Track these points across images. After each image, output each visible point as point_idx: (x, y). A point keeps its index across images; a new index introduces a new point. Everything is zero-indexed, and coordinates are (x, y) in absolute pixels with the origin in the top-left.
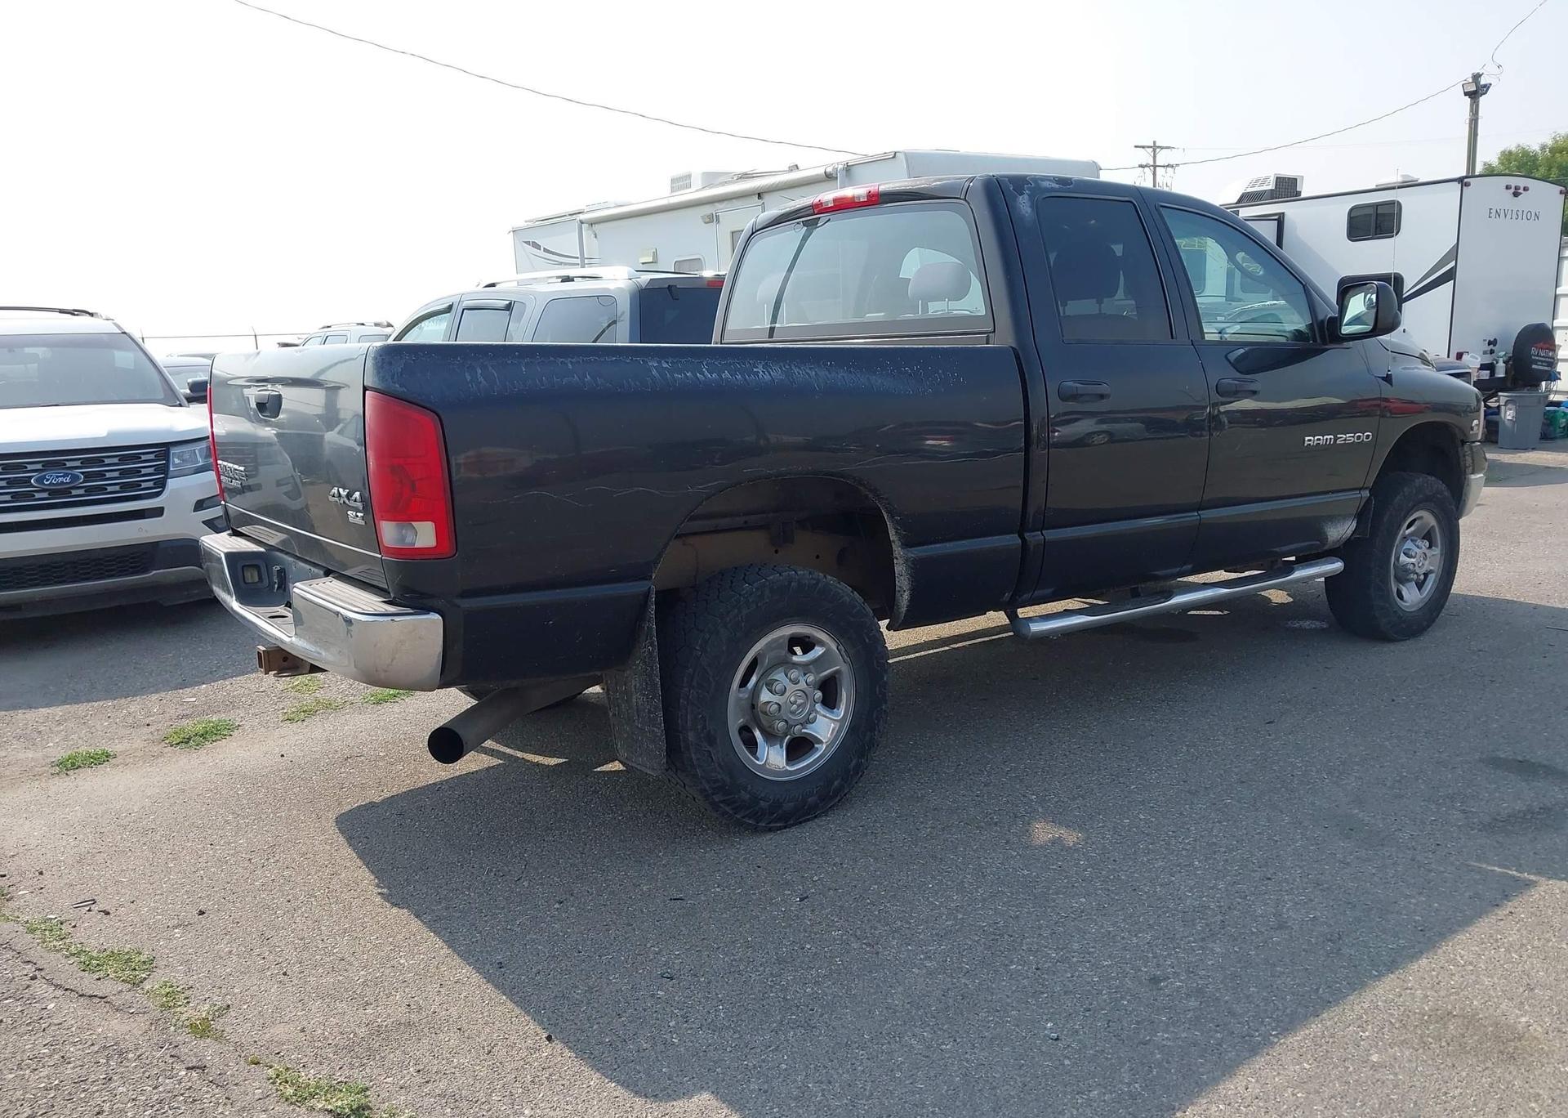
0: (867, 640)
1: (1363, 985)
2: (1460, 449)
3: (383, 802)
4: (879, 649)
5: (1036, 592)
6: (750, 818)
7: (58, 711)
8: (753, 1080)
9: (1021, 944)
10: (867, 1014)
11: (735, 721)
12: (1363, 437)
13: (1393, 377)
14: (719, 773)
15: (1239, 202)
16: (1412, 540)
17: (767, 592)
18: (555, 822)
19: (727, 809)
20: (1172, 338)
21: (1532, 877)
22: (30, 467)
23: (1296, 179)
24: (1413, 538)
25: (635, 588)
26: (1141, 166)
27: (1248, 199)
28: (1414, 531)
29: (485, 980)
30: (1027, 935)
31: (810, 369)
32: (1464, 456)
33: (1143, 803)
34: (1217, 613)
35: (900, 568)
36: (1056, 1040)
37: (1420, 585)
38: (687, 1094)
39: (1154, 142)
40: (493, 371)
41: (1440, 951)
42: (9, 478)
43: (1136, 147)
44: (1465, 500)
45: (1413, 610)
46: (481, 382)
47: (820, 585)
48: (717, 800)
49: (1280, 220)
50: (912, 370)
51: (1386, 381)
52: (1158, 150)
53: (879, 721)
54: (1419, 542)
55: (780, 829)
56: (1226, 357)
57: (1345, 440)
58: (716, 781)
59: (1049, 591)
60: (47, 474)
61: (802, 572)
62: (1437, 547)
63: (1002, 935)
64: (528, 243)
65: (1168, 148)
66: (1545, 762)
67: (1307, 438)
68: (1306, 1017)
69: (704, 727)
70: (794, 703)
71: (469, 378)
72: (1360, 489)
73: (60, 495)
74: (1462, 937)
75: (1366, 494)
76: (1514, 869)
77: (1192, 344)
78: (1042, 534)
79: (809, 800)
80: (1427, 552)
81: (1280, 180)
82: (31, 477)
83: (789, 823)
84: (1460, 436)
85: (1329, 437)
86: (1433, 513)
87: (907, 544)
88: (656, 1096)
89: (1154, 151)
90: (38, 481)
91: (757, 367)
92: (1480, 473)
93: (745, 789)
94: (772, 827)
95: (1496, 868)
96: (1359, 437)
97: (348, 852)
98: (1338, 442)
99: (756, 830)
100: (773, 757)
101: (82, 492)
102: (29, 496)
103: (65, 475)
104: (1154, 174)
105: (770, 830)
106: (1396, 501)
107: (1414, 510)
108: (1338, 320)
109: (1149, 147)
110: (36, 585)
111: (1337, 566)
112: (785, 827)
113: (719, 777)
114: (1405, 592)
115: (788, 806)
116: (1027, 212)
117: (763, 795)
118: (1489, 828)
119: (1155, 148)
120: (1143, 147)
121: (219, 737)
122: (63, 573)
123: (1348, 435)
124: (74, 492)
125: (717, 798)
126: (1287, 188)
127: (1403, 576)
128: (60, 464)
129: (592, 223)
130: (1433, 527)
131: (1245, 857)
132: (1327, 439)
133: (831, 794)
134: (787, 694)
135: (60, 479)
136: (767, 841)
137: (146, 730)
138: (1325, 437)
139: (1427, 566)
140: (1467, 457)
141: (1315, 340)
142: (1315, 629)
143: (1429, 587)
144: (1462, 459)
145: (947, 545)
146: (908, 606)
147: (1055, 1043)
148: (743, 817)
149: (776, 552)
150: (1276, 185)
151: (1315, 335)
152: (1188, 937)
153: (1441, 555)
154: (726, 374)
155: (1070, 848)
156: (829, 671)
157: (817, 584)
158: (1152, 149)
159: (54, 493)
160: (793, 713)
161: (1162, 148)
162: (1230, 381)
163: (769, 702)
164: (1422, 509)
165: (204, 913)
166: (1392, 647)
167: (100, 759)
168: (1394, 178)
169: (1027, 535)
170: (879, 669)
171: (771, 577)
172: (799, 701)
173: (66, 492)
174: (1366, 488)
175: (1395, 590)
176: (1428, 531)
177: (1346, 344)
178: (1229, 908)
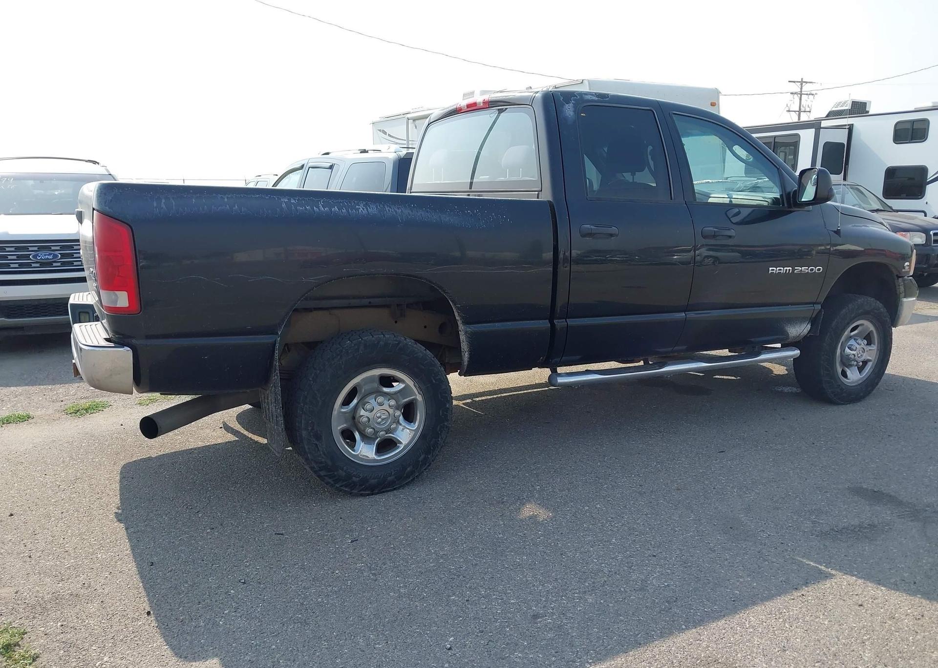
0: (434, 381)
1: (671, 634)
2: (896, 281)
3: (156, 457)
4: (444, 387)
5: (563, 358)
6: (346, 487)
7: (20, 389)
8: (250, 654)
9: (467, 583)
10: (345, 619)
11: (338, 426)
12: (816, 269)
13: (841, 231)
14: (323, 458)
15: (827, 116)
16: (854, 339)
17: (362, 347)
18: (242, 479)
19: (330, 480)
20: (671, 199)
21: (833, 572)
22: (30, 249)
23: (866, 103)
24: (855, 338)
25: (264, 339)
26: (792, 93)
27: (832, 115)
28: (858, 333)
29: (137, 572)
30: (474, 577)
31: (398, 208)
32: (899, 285)
33: (604, 498)
34: (733, 378)
35: (462, 337)
36: (449, 649)
37: (861, 369)
38: (205, 658)
39: (802, 79)
40: (173, 201)
41: (738, 616)
42: (18, 254)
43: (789, 82)
44: (899, 315)
45: (854, 385)
46: (162, 208)
47: (401, 345)
48: (322, 474)
49: (851, 128)
50: (473, 212)
51: (836, 233)
52: (804, 84)
53: (441, 432)
54: (859, 341)
55: (368, 495)
56: (726, 214)
57: (801, 271)
58: (321, 463)
59: (578, 357)
60: (40, 253)
61: (388, 336)
62: (874, 344)
63: (459, 576)
64: (380, 130)
65: (811, 83)
66: (893, 494)
67: (770, 269)
68: (618, 653)
69: (313, 429)
70: (380, 417)
71: (155, 204)
72: (814, 303)
73: (46, 266)
74: (758, 608)
75: (819, 307)
76: (824, 565)
77: (686, 204)
78: (566, 321)
79: (388, 478)
80: (865, 347)
81: (855, 104)
82: (30, 254)
83: (374, 492)
84: (895, 273)
85: (788, 268)
86: (871, 322)
87: (466, 322)
88: (186, 657)
89: (802, 84)
90: (35, 257)
91: (359, 205)
92: (914, 297)
93: (342, 469)
94: (363, 494)
95: (812, 563)
96: (812, 270)
97: (117, 486)
98: (795, 272)
99: (352, 495)
100: (366, 451)
101: (59, 264)
102: (29, 265)
103: (50, 254)
104: (801, 99)
105: (362, 495)
106: (842, 312)
107: (855, 320)
108: (797, 192)
109: (798, 82)
110: (46, 316)
111: (797, 352)
112: (372, 494)
113: (323, 460)
114: (849, 373)
115: (373, 481)
116: (570, 115)
117: (355, 473)
118: (823, 535)
119: (802, 82)
120: (794, 82)
121: (95, 411)
122: (47, 311)
123: (803, 268)
124: (55, 264)
125: (322, 473)
126: (859, 109)
127: (847, 362)
128: (48, 248)
129: (415, 120)
130: (872, 331)
131: (649, 539)
132: (786, 270)
133: (405, 475)
134: (374, 411)
135: (47, 256)
136: (356, 502)
137: (60, 404)
138: (785, 268)
139: (866, 356)
140: (901, 287)
141: (783, 205)
142: (792, 392)
143: (867, 371)
144: (898, 287)
145: (497, 324)
146: (468, 361)
147: (447, 651)
148: (341, 486)
149: (396, 322)
150: (852, 106)
151: (783, 200)
152: (576, 589)
153: (878, 350)
154: (335, 209)
155: (539, 522)
156: (408, 399)
157: (398, 344)
158: (800, 83)
159: (42, 264)
160: (379, 423)
161: (806, 82)
162: (711, 229)
163: (363, 416)
164: (862, 319)
165: (13, 515)
166: (835, 408)
167: (25, 419)
168: (929, 104)
169: (555, 321)
170: (442, 399)
171: (366, 338)
172: (383, 417)
173: (50, 264)
174: (818, 303)
175: (839, 370)
176: (869, 333)
177: (807, 208)
178: (616, 573)
